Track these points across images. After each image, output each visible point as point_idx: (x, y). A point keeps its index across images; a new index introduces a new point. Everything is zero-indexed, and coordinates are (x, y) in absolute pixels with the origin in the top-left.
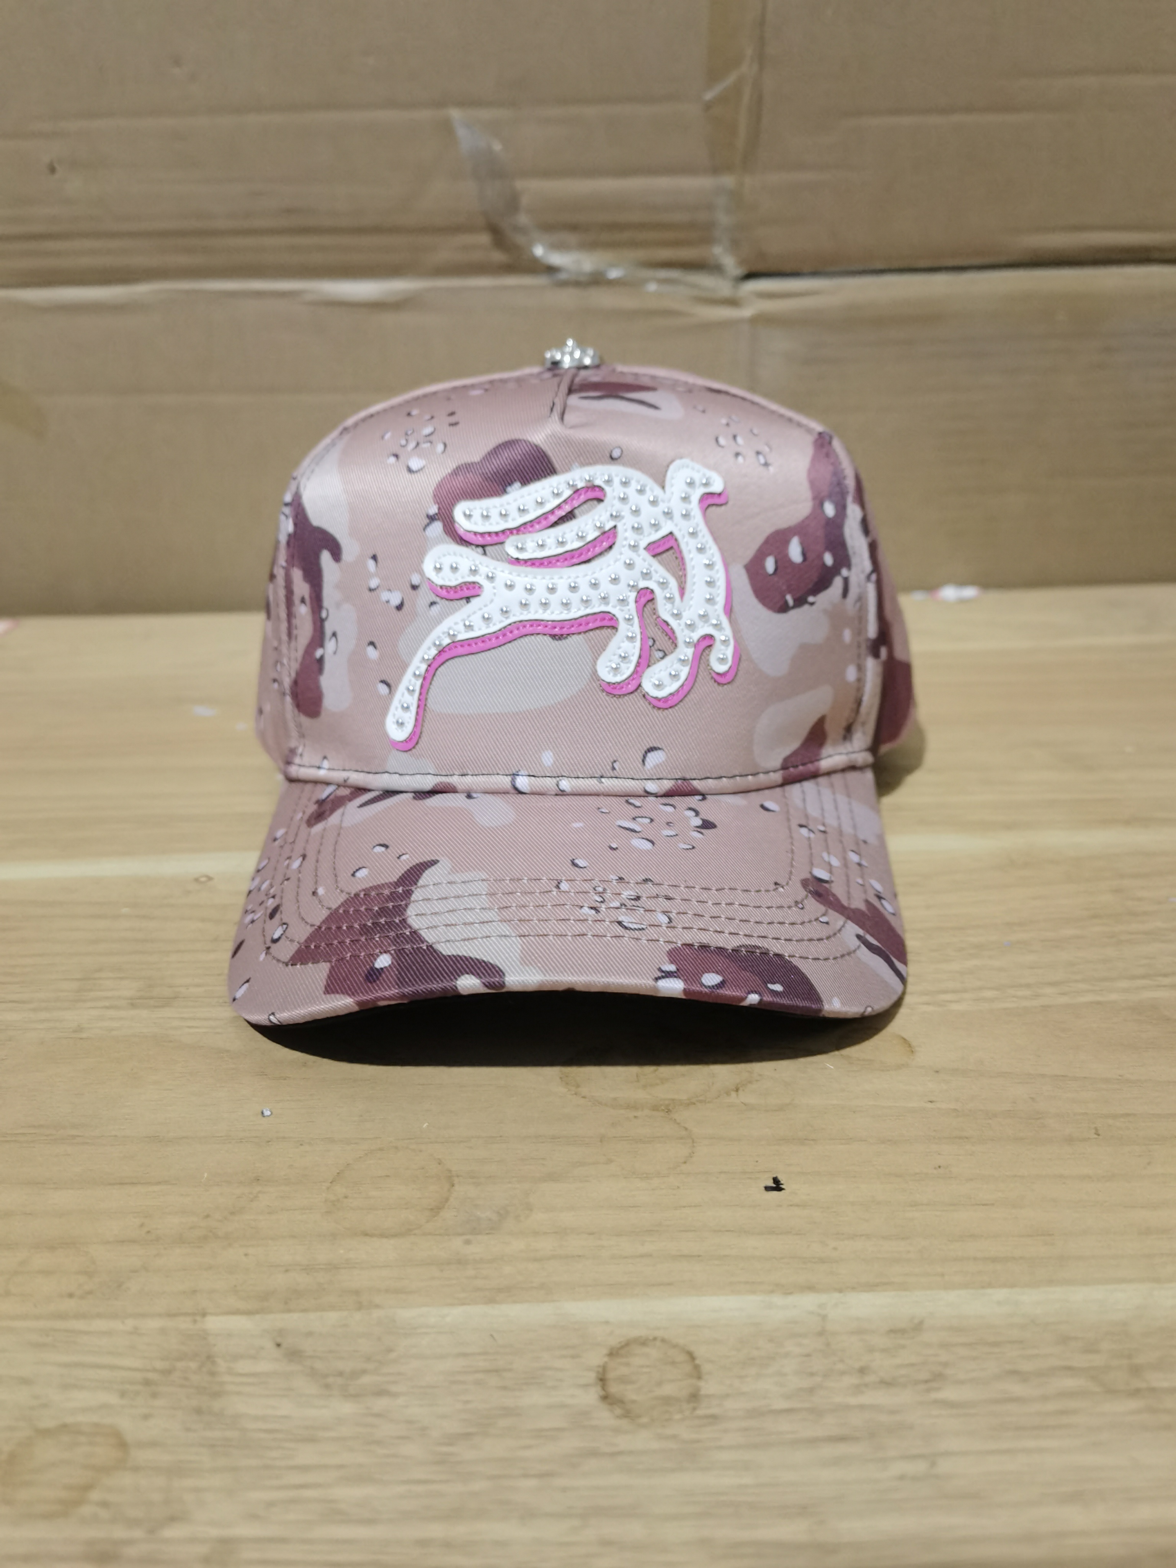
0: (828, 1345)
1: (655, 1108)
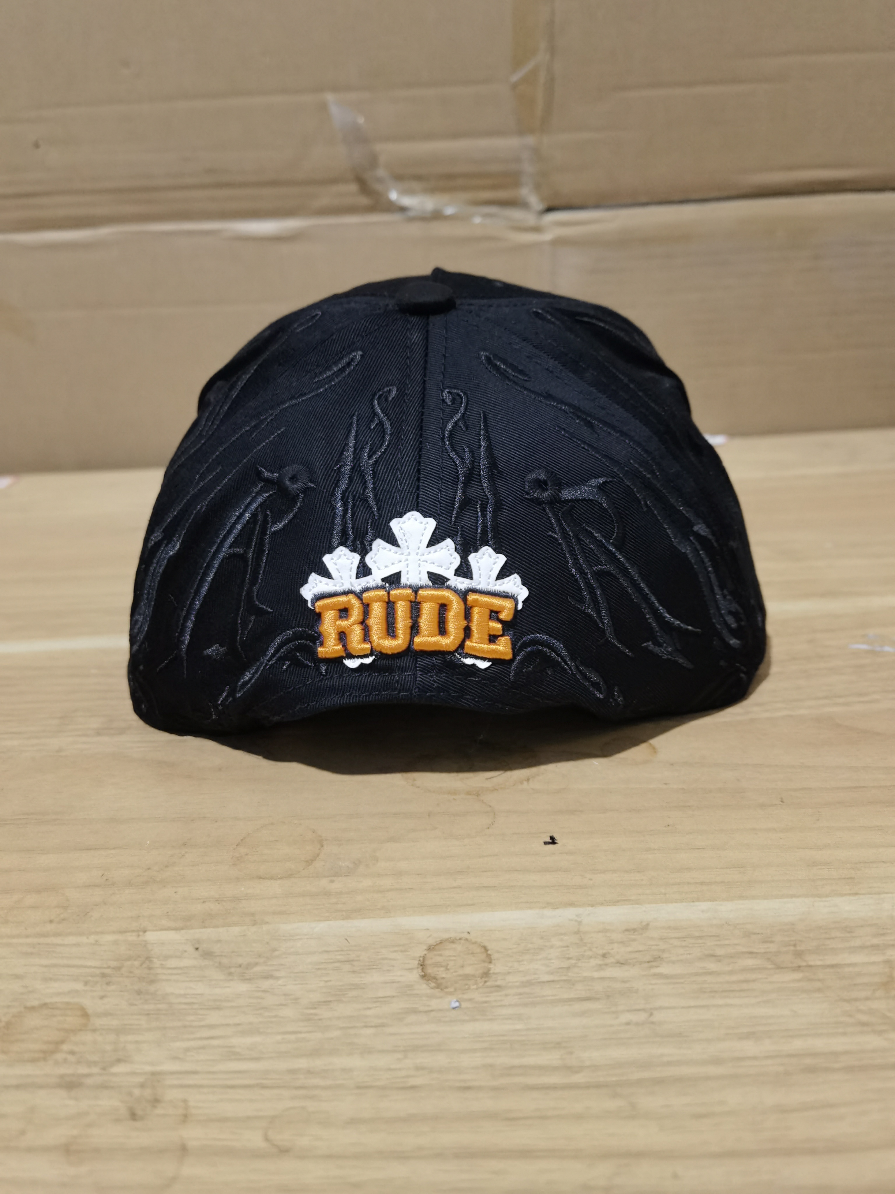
0: (582, 940)
1: (469, 793)
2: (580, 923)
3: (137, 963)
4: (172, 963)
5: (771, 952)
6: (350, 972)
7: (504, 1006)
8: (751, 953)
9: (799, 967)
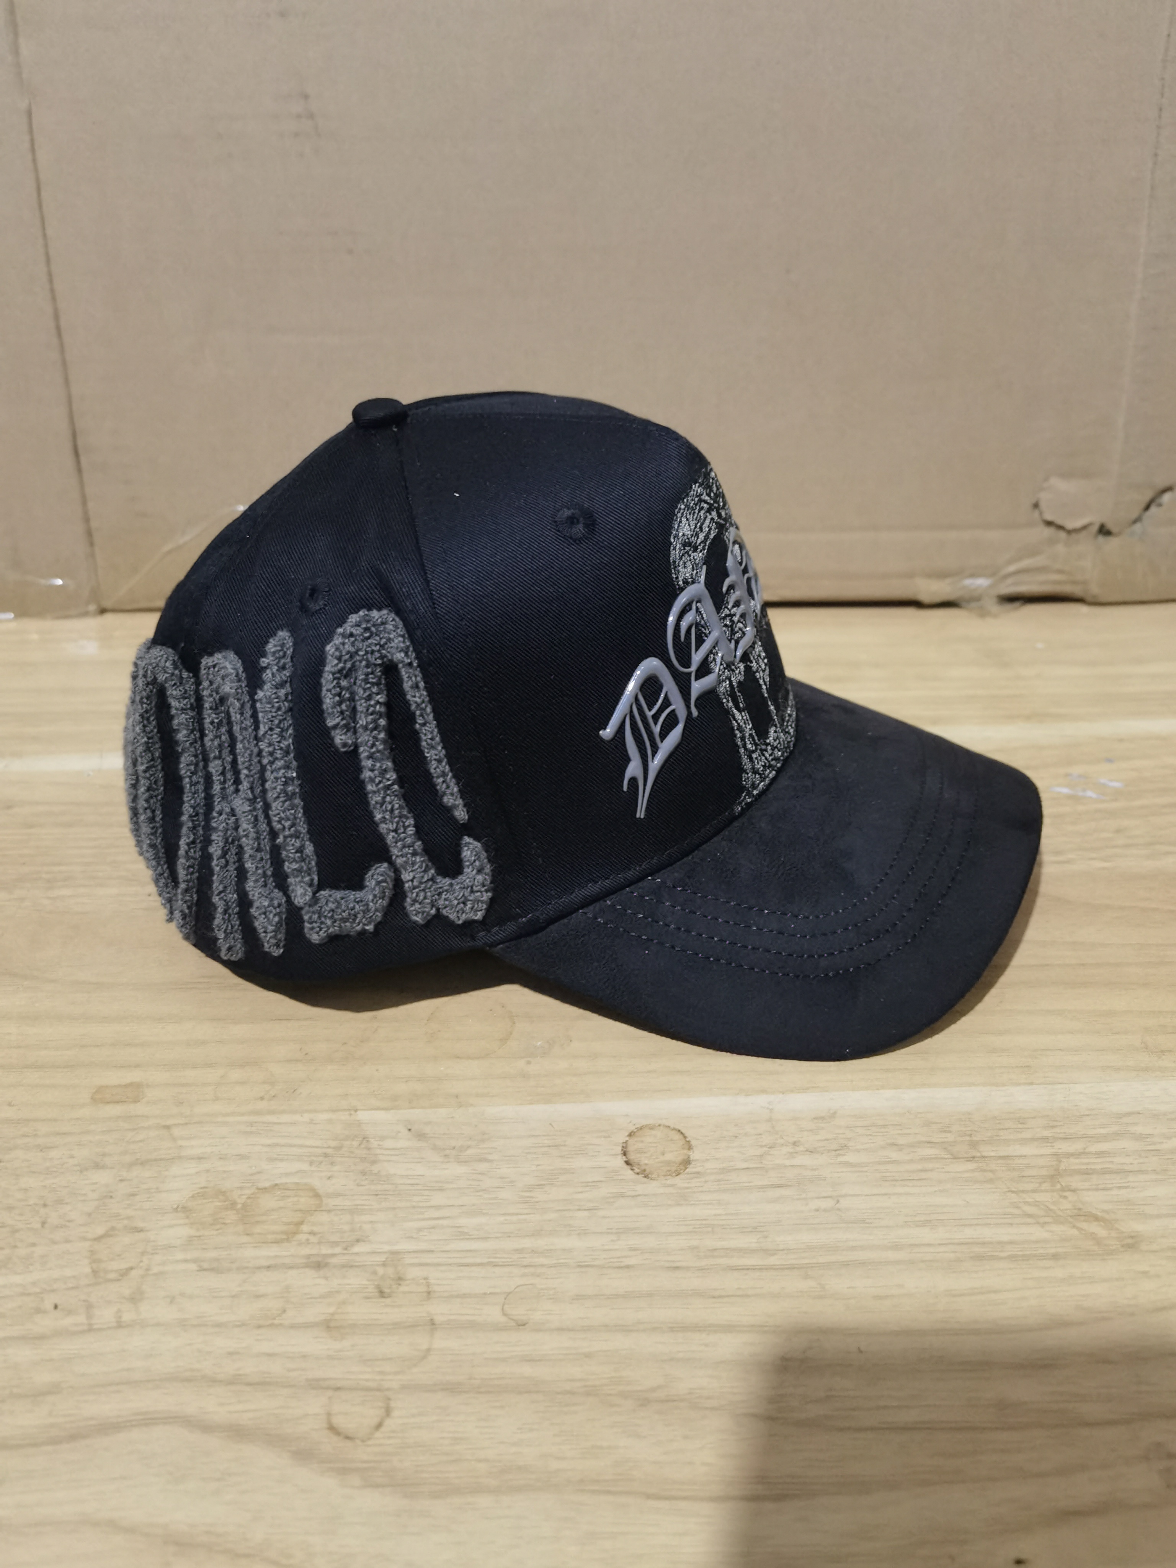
2: (771, 1110)
3: (355, 1143)
4: (389, 1143)
5: (947, 1142)
6: (557, 1156)
7: (706, 1191)
8: (929, 1142)
9: (974, 1157)
